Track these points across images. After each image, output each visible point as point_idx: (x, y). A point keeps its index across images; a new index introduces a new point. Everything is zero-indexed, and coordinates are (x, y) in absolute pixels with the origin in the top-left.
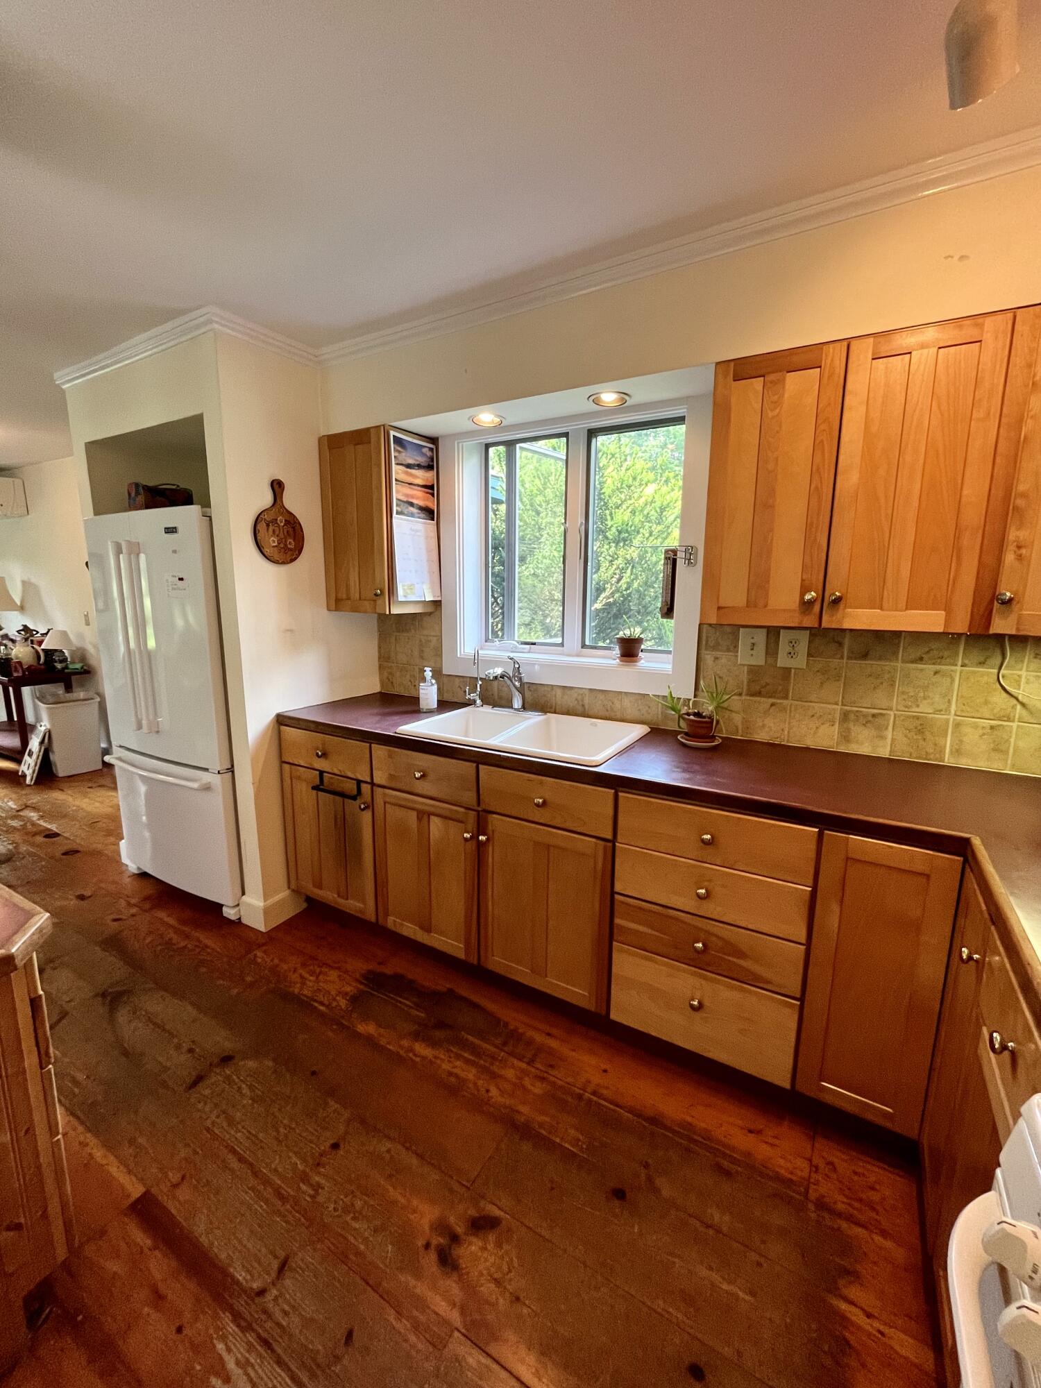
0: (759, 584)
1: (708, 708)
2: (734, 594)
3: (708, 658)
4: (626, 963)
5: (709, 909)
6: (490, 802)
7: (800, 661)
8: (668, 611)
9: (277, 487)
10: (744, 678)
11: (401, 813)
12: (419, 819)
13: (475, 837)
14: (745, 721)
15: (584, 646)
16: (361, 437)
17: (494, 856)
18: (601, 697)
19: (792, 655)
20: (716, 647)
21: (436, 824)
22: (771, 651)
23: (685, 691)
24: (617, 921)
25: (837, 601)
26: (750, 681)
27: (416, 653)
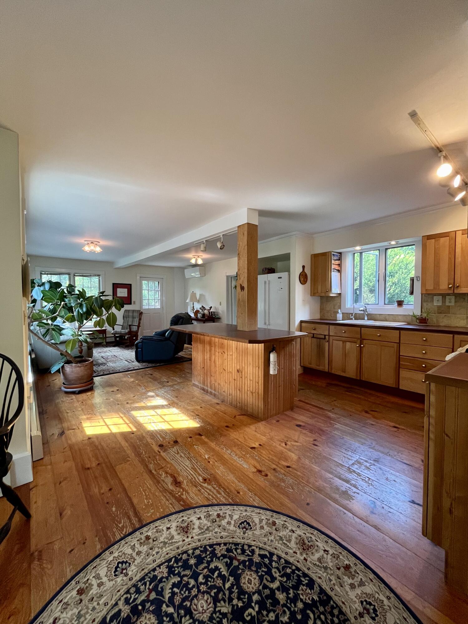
0: (437, 283)
1: (425, 315)
2: (430, 286)
3: (425, 304)
4: (404, 373)
5: (426, 357)
6: (363, 337)
7: (453, 304)
8: (412, 293)
9: (304, 267)
10: (436, 309)
11: (337, 342)
12: (343, 343)
13: (360, 346)
14: (437, 320)
15: (385, 304)
16: (324, 254)
17: (365, 350)
18: (391, 316)
19: (451, 302)
20: (427, 301)
21: (348, 345)
22: (444, 301)
23: (418, 313)
24: (401, 363)
25: (458, 287)
26: (438, 310)
27: (333, 307)
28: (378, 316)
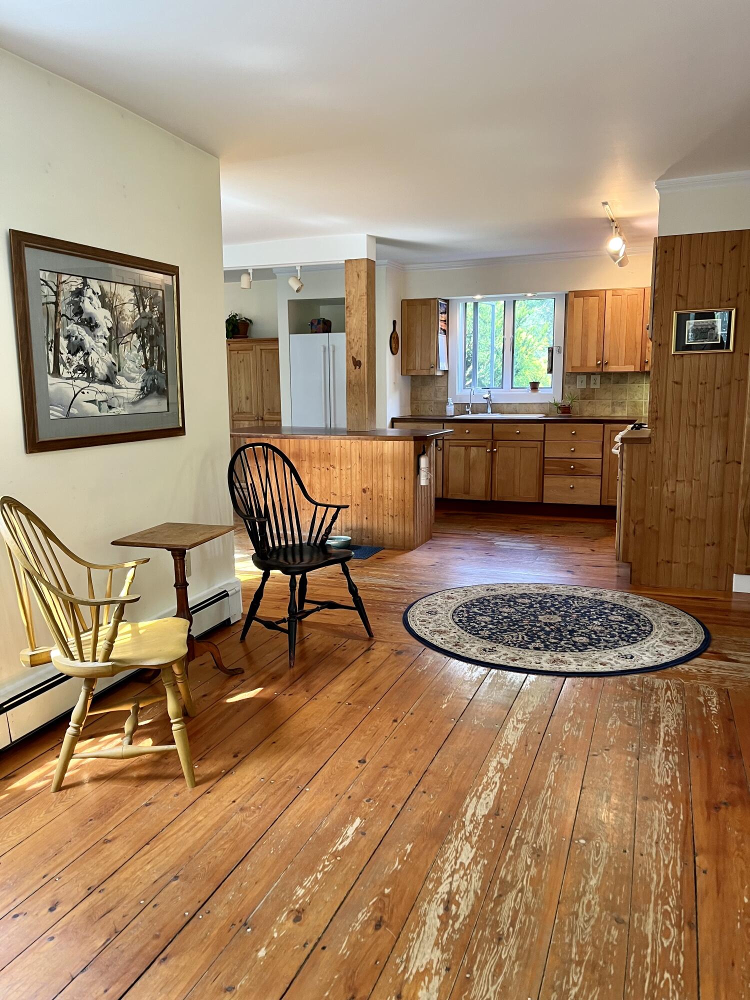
0: (584, 359)
1: (568, 402)
2: (577, 363)
3: (566, 386)
4: (549, 482)
5: (575, 455)
6: (496, 437)
7: (598, 386)
8: (550, 371)
9: (394, 324)
10: (579, 392)
11: (456, 449)
12: (466, 449)
13: (492, 450)
14: (580, 409)
15: (512, 388)
16: (425, 302)
17: (498, 457)
18: (524, 406)
19: (596, 383)
20: (569, 383)
21: (474, 451)
22: (588, 383)
23: (559, 400)
24: (545, 467)
25: (607, 364)
26: (582, 394)
27: (433, 395)
28: (505, 406)
